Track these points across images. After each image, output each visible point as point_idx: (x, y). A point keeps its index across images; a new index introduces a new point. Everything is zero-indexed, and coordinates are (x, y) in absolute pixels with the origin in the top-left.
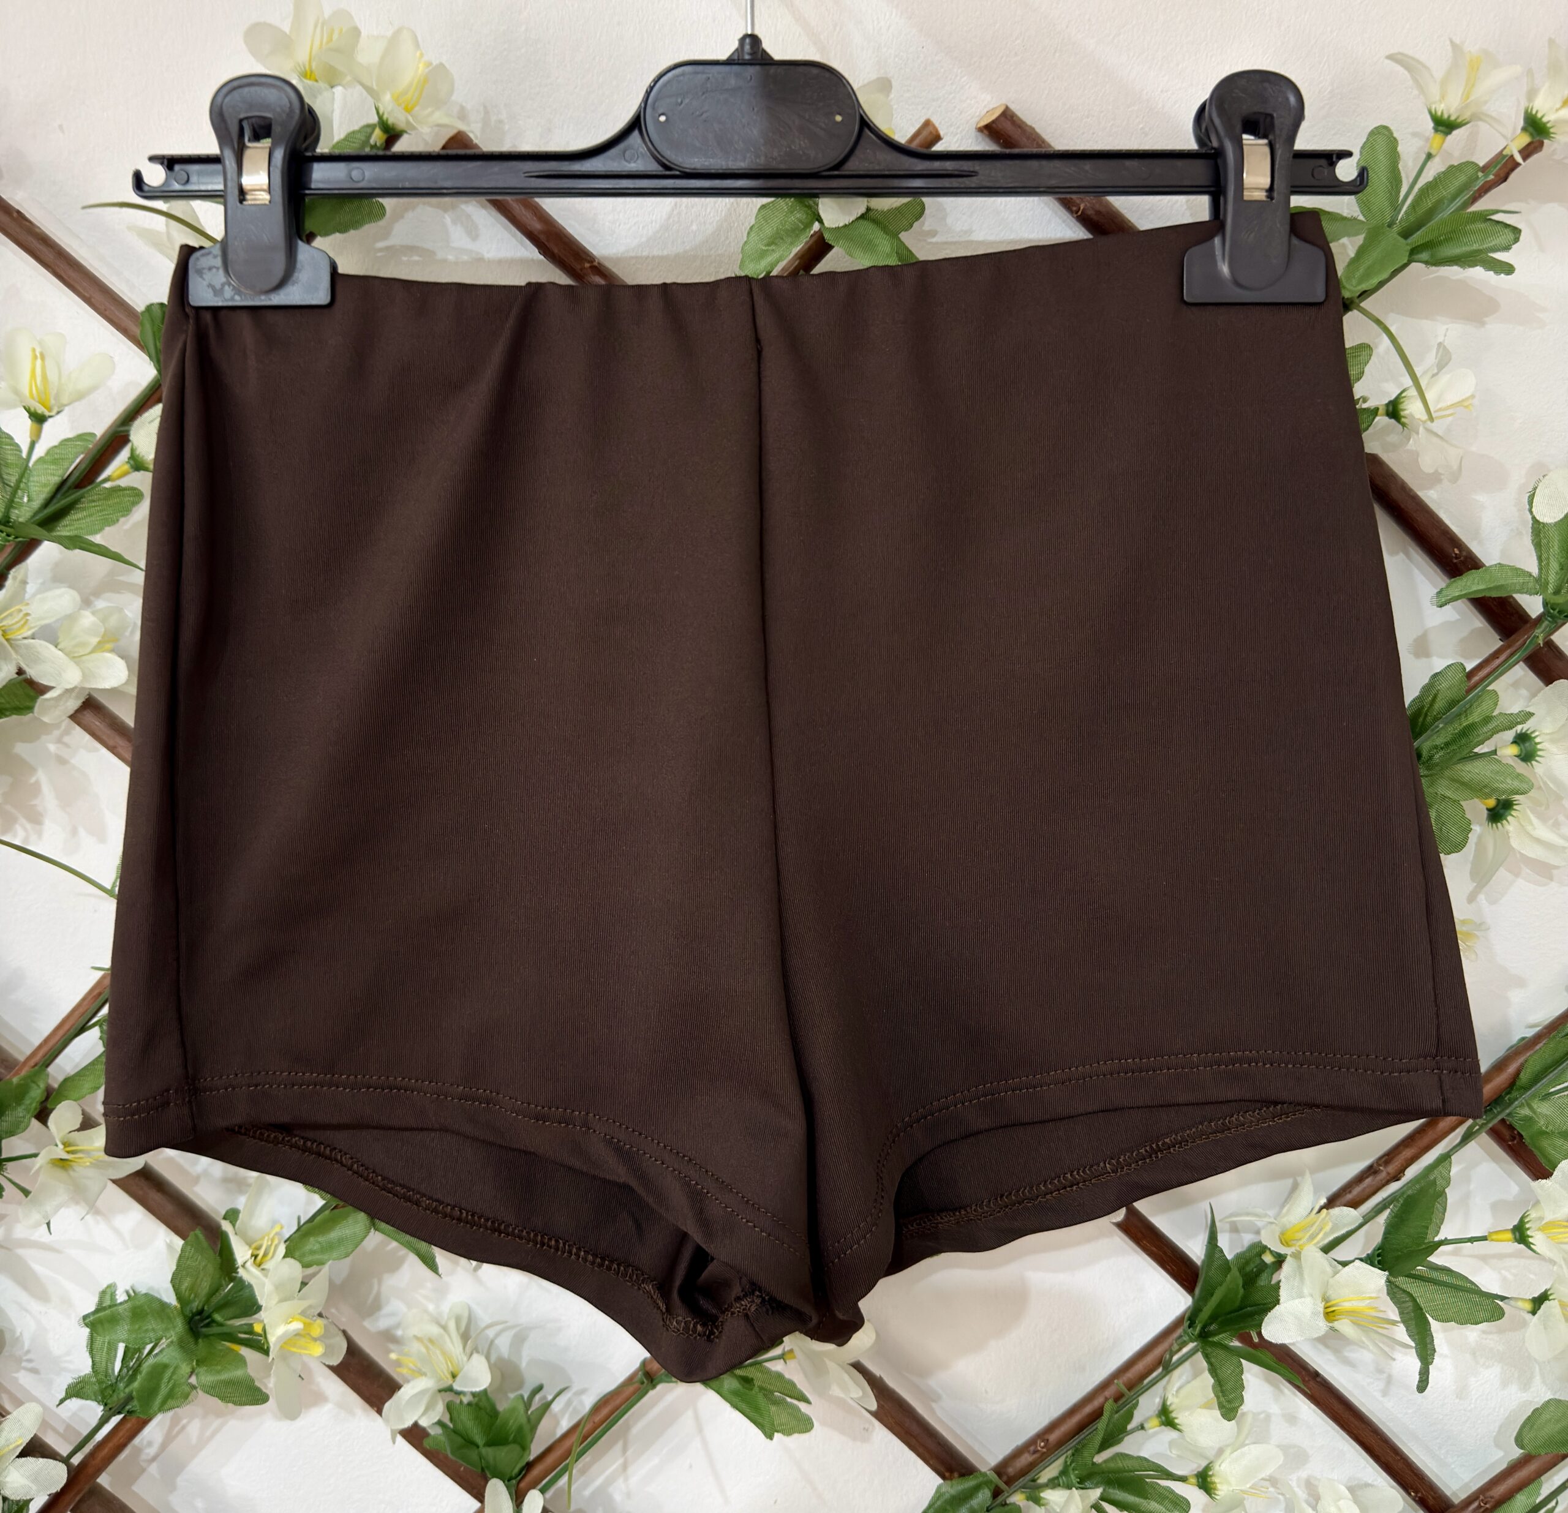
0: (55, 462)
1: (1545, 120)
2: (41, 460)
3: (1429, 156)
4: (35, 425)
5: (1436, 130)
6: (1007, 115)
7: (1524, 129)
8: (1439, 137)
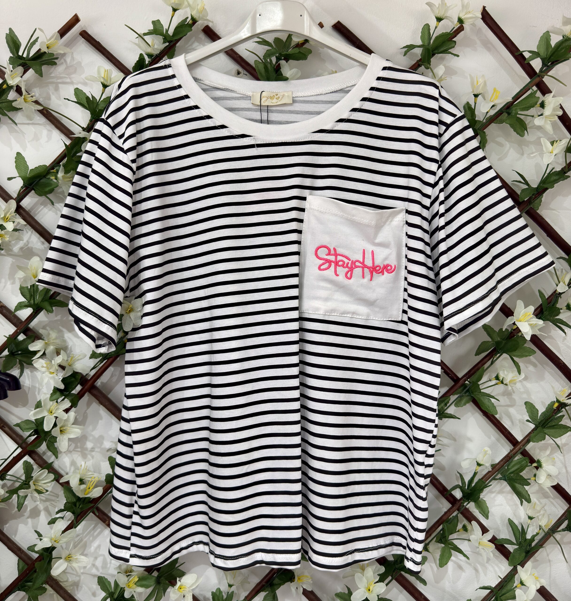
0: (105, 102)
1: (462, 18)
2: (102, 101)
3: (436, 27)
4: (104, 89)
5: (437, 21)
6: (339, 22)
7: (458, 21)
8: (438, 22)
